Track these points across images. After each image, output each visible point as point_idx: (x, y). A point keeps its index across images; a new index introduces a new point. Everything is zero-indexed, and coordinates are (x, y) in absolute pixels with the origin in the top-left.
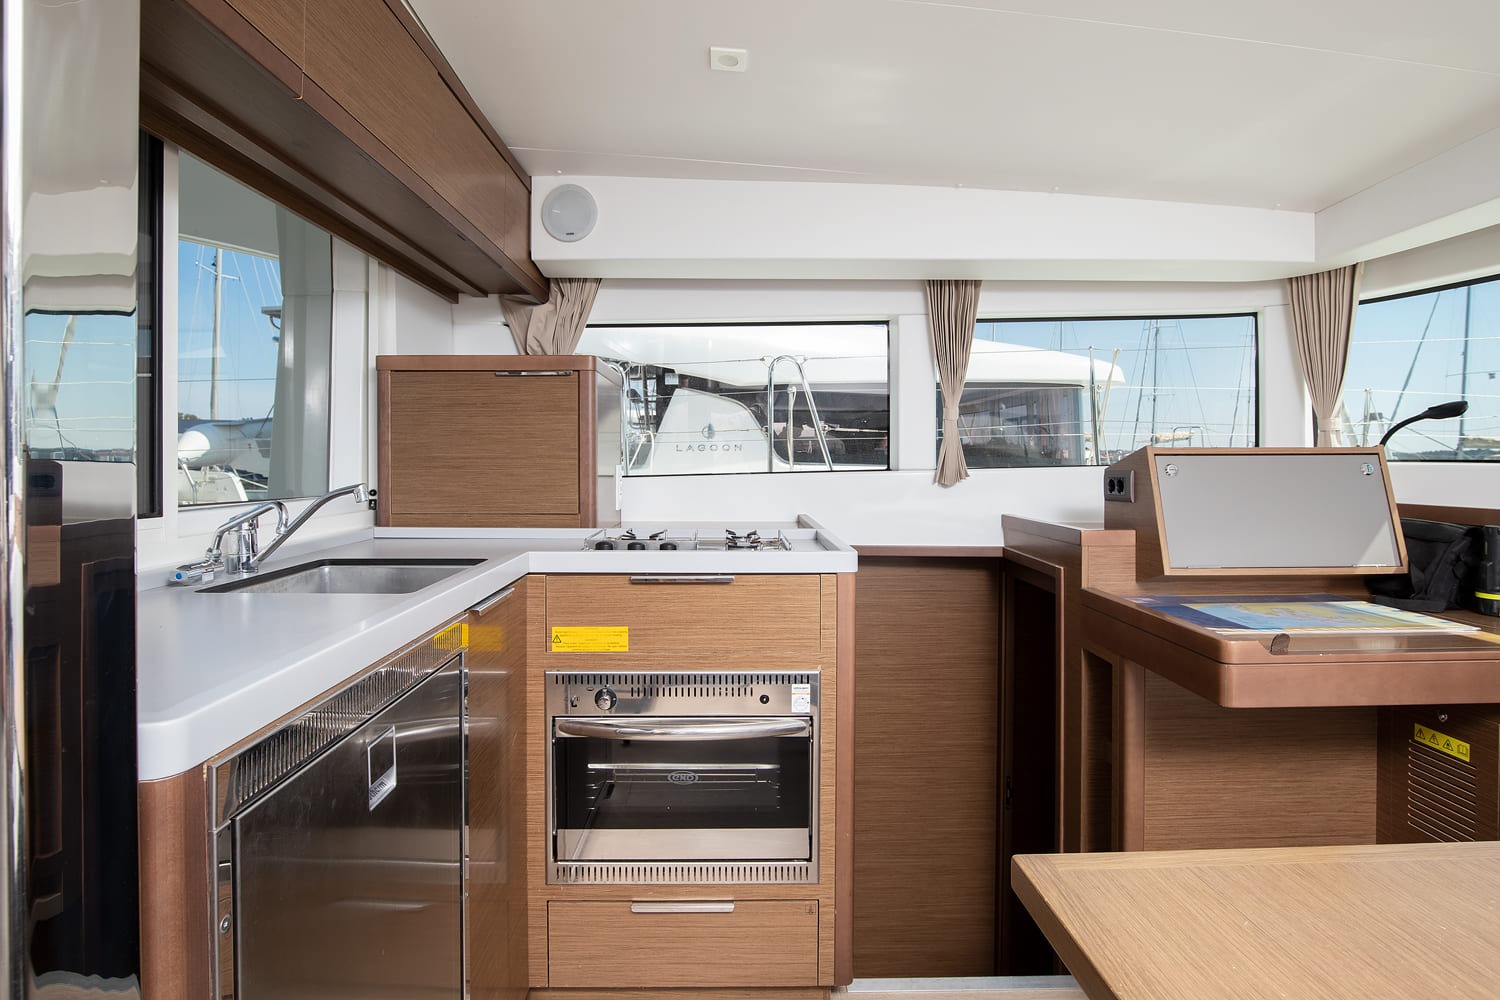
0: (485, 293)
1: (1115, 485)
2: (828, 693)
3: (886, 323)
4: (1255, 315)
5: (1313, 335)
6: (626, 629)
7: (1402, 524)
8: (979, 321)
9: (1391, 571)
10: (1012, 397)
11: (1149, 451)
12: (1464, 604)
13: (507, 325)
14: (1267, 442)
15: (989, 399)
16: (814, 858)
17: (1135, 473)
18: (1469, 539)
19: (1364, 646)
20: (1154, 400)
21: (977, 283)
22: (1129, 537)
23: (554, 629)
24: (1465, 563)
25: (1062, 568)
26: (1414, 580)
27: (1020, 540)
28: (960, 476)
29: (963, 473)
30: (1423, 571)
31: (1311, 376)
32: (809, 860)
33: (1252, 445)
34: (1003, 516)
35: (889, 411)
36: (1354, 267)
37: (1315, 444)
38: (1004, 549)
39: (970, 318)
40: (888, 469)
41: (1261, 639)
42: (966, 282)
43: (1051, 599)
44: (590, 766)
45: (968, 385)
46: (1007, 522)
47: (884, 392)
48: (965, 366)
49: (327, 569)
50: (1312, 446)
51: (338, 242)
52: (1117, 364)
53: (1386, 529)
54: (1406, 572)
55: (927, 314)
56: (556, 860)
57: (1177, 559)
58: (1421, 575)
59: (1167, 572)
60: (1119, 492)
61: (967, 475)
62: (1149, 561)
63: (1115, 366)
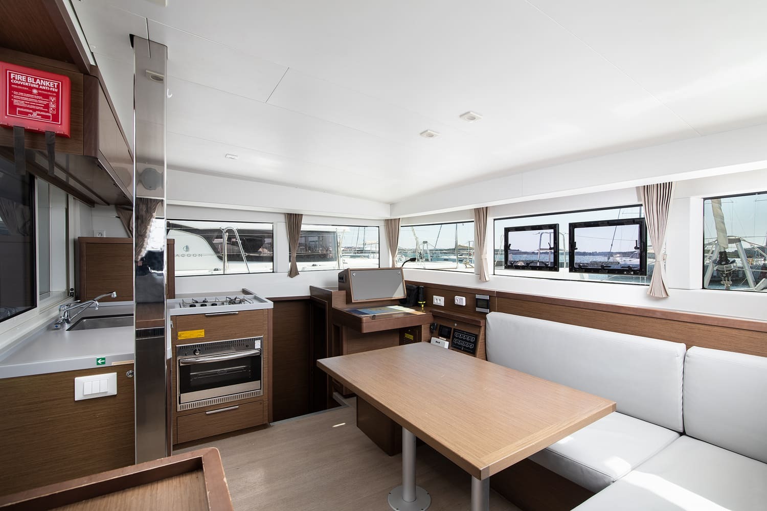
0: (108, 204)
1: (341, 278)
2: (265, 342)
3: (272, 223)
4: (379, 227)
6: (204, 330)
7: (406, 286)
9: (403, 298)
11: (349, 270)
12: (416, 306)
13: (119, 217)
16: (262, 388)
17: (346, 275)
18: (417, 289)
19: (394, 316)
21: (302, 215)
22: (344, 292)
23: (179, 332)
24: (416, 295)
25: (327, 302)
26: (407, 299)
27: (315, 293)
30: (409, 297)
32: (260, 389)
33: (378, 267)
34: (310, 286)
36: (399, 219)
38: (310, 296)
39: (300, 225)
40: (273, 272)
41: (370, 317)
42: (298, 214)
43: (324, 311)
44: (191, 374)
46: (311, 288)
49: (85, 320)
51: (52, 187)
53: (402, 287)
54: (406, 297)
55: (286, 222)
56: (180, 403)
57: (356, 298)
59: (353, 302)
60: (342, 280)
62: (349, 300)
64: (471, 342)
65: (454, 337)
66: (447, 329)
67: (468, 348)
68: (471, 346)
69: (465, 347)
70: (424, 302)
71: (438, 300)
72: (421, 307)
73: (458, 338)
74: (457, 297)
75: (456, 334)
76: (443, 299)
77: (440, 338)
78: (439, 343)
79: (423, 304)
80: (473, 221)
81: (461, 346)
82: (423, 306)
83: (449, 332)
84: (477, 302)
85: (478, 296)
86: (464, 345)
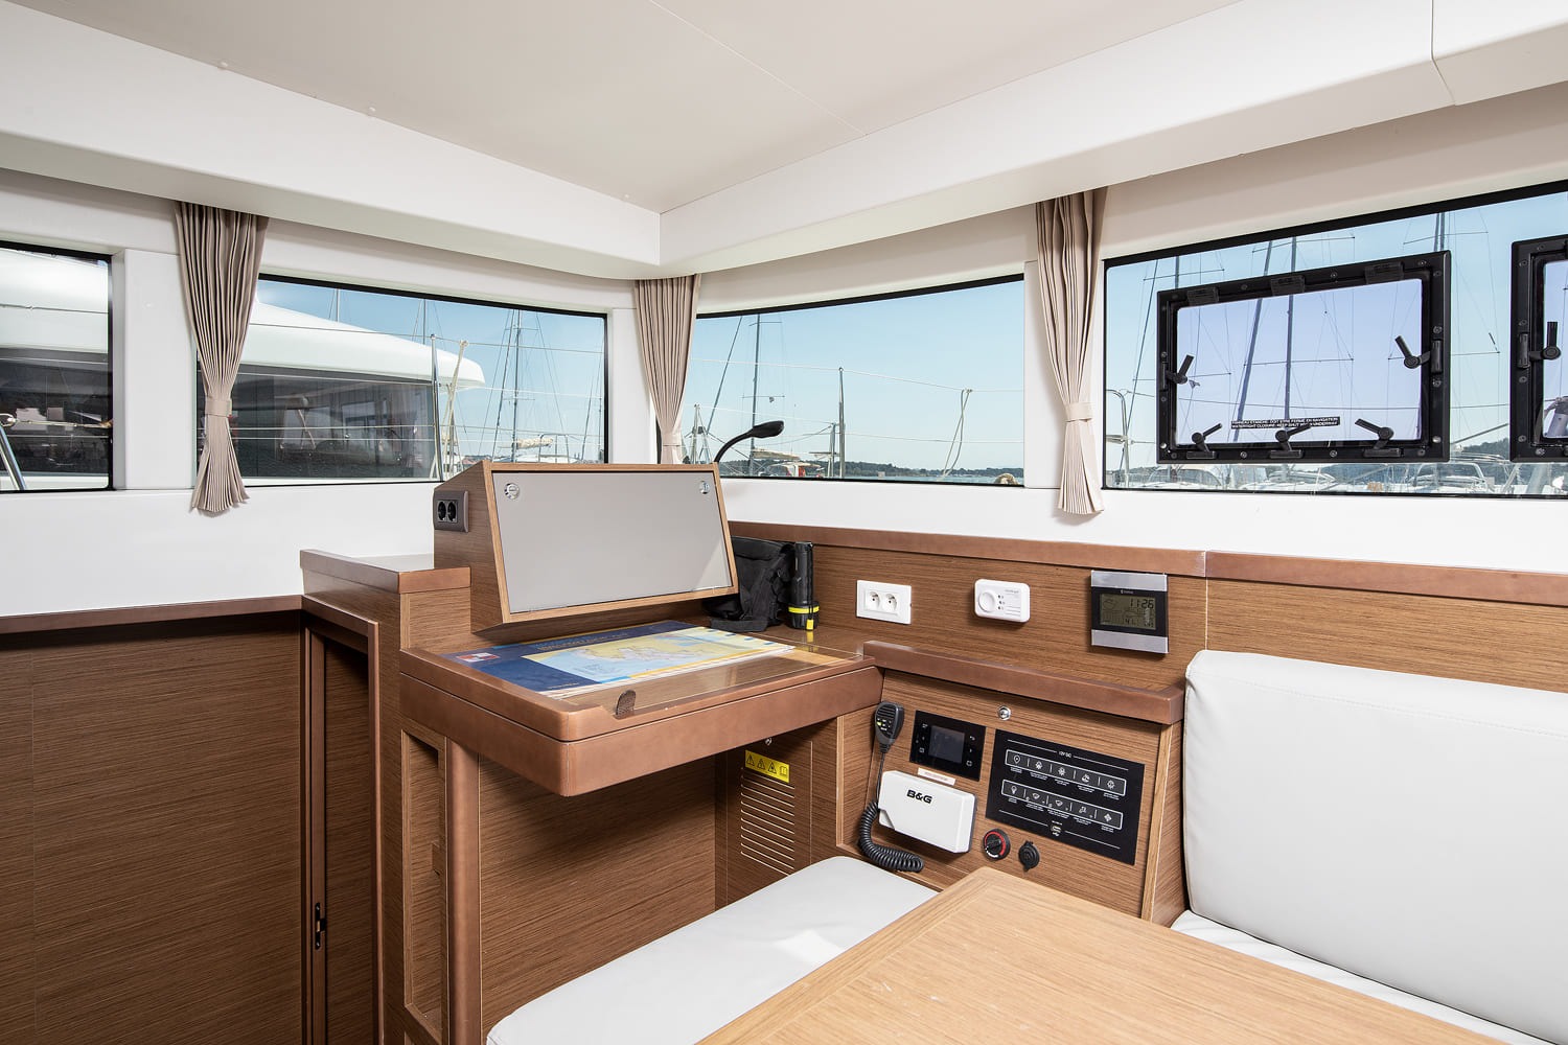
1: (447, 510)
3: (107, 258)
4: (604, 316)
5: (658, 343)
7: (732, 542)
8: (263, 277)
9: (722, 593)
10: (354, 391)
11: (485, 467)
12: (781, 622)
14: (618, 457)
15: (326, 391)
17: (469, 494)
18: (784, 555)
20: (516, 404)
21: (261, 222)
22: (463, 576)
24: (781, 579)
25: (376, 623)
26: (743, 600)
27: (324, 585)
28: (233, 498)
29: (237, 493)
30: (749, 590)
31: (656, 387)
33: (600, 461)
34: (302, 552)
35: (110, 397)
36: (693, 277)
37: (659, 462)
38: (303, 597)
39: (249, 269)
40: (110, 488)
41: (608, 694)
42: (242, 217)
45: (243, 367)
46: (309, 560)
47: (103, 365)
48: (241, 338)
50: (656, 462)
52: (465, 357)
53: (720, 548)
54: (736, 592)
55: (178, 254)
57: (517, 602)
58: (748, 595)
59: (505, 619)
60: (451, 519)
61: (245, 496)
62: (486, 606)
63: (463, 360)
64: (1109, 803)
65: (1000, 771)
66: (960, 736)
67: (1094, 829)
68: (1109, 821)
69: (1069, 824)
70: (816, 609)
71: (884, 601)
72: (804, 628)
73: (1025, 778)
74: (983, 587)
75: (1015, 762)
76: (904, 593)
77: (922, 771)
78: (928, 800)
79: (810, 616)
80: (1019, 277)
81: (1045, 816)
82: (810, 624)
83: (973, 751)
84: (1101, 607)
85: (1099, 579)
86: (1065, 815)
